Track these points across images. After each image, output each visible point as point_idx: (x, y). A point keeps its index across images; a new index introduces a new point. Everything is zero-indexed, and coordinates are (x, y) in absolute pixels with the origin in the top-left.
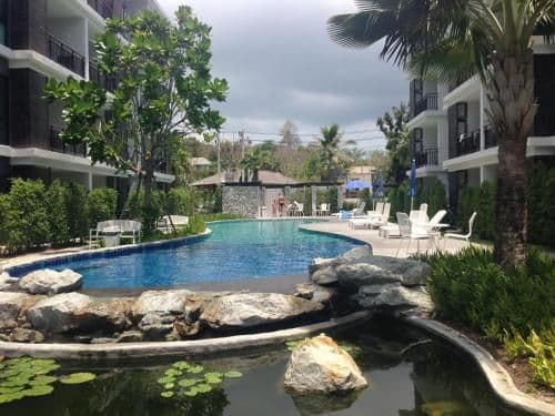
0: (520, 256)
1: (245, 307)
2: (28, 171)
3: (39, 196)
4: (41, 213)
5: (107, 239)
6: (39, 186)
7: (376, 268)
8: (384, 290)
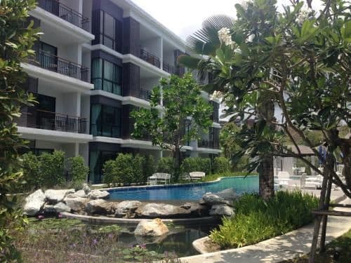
0: (267, 194)
1: (153, 208)
2: (126, 150)
3: (130, 161)
4: (130, 169)
5: (151, 182)
6: (129, 156)
7: (217, 197)
8: (218, 207)
